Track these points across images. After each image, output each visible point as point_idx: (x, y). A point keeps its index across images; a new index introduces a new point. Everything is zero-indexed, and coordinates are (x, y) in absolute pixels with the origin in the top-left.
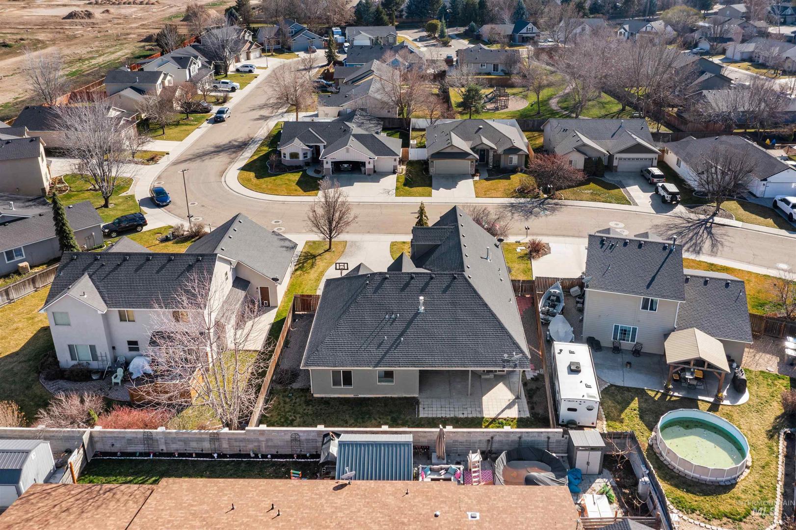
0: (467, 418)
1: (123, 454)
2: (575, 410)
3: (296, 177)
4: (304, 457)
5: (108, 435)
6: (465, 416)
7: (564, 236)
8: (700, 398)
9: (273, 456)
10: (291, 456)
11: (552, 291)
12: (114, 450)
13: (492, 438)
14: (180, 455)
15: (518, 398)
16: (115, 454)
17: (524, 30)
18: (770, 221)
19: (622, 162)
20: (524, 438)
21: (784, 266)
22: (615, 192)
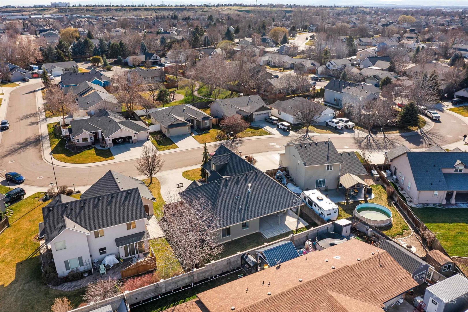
0: (286, 233)
1: (143, 301)
2: (330, 214)
3: (93, 151)
4: (234, 270)
5: (134, 294)
6: (285, 232)
7: (255, 153)
8: (359, 200)
9: (220, 275)
10: (228, 272)
11: (278, 174)
12: (138, 301)
13: (308, 234)
14: (174, 291)
15: (298, 219)
16: (139, 303)
17: (152, 58)
18: (329, 131)
19: (256, 116)
20: (320, 230)
21: (347, 147)
22: (260, 130)
